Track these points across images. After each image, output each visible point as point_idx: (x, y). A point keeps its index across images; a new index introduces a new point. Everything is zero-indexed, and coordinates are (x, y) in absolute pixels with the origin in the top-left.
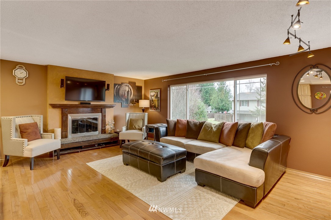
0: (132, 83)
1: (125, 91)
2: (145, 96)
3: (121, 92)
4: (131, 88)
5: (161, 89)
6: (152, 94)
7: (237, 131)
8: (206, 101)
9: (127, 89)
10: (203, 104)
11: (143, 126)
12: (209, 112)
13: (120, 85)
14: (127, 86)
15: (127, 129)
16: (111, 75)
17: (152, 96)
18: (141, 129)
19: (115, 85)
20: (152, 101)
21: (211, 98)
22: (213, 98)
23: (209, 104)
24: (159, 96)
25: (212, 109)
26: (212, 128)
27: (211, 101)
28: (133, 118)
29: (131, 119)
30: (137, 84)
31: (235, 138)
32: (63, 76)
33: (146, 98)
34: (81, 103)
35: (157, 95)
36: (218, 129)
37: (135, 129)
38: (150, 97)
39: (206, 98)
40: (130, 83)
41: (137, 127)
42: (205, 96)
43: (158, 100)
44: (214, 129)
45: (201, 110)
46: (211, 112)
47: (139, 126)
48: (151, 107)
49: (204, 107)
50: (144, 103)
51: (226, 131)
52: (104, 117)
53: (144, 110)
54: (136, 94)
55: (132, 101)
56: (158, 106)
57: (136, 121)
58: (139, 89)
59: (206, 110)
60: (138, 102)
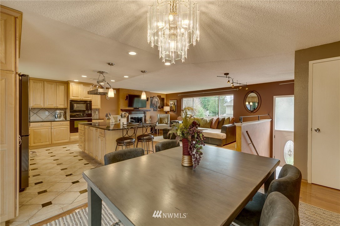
0: (159, 96)
1: (156, 101)
2: (166, 104)
3: (153, 102)
4: (159, 99)
5: (177, 100)
6: (171, 103)
7: (219, 121)
8: (205, 106)
9: (156, 100)
10: (202, 108)
11: (168, 121)
12: (207, 116)
13: (153, 98)
14: (156, 98)
15: (158, 124)
16: (148, 92)
17: (171, 104)
18: (167, 124)
19: (151, 97)
20: (171, 107)
21: (209, 103)
22: (210, 103)
23: (207, 109)
24: (176, 104)
25: (210, 113)
26: (207, 121)
27: (209, 106)
28: (162, 117)
29: (160, 118)
30: (162, 97)
31: (218, 125)
32: (126, 94)
33: (167, 105)
34: (135, 109)
35: (175, 104)
36: (210, 121)
37: (164, 123)
38: (170, 105)
39: (205, 103)
40: (158, 96)
41: (164, 122)
42: (203, 102)
43: (175, 107)
44: (208, 122)
45: (201, 113)
46: (209, 115)
47: (165, 122)
48: (171, 111)
49: (203, 111)
50: (167, 109)
51: (214, 122)
52: (145, 116)
53: (167, 113)
54: (161, 103)
55: (159, 108)
56: (175, 110)
57: (164, 119)
58: (162, 100)
59: (204, 114)
60: (163, 107)
